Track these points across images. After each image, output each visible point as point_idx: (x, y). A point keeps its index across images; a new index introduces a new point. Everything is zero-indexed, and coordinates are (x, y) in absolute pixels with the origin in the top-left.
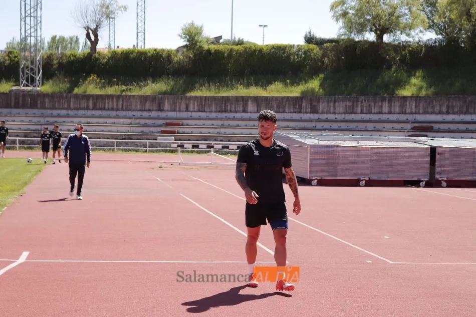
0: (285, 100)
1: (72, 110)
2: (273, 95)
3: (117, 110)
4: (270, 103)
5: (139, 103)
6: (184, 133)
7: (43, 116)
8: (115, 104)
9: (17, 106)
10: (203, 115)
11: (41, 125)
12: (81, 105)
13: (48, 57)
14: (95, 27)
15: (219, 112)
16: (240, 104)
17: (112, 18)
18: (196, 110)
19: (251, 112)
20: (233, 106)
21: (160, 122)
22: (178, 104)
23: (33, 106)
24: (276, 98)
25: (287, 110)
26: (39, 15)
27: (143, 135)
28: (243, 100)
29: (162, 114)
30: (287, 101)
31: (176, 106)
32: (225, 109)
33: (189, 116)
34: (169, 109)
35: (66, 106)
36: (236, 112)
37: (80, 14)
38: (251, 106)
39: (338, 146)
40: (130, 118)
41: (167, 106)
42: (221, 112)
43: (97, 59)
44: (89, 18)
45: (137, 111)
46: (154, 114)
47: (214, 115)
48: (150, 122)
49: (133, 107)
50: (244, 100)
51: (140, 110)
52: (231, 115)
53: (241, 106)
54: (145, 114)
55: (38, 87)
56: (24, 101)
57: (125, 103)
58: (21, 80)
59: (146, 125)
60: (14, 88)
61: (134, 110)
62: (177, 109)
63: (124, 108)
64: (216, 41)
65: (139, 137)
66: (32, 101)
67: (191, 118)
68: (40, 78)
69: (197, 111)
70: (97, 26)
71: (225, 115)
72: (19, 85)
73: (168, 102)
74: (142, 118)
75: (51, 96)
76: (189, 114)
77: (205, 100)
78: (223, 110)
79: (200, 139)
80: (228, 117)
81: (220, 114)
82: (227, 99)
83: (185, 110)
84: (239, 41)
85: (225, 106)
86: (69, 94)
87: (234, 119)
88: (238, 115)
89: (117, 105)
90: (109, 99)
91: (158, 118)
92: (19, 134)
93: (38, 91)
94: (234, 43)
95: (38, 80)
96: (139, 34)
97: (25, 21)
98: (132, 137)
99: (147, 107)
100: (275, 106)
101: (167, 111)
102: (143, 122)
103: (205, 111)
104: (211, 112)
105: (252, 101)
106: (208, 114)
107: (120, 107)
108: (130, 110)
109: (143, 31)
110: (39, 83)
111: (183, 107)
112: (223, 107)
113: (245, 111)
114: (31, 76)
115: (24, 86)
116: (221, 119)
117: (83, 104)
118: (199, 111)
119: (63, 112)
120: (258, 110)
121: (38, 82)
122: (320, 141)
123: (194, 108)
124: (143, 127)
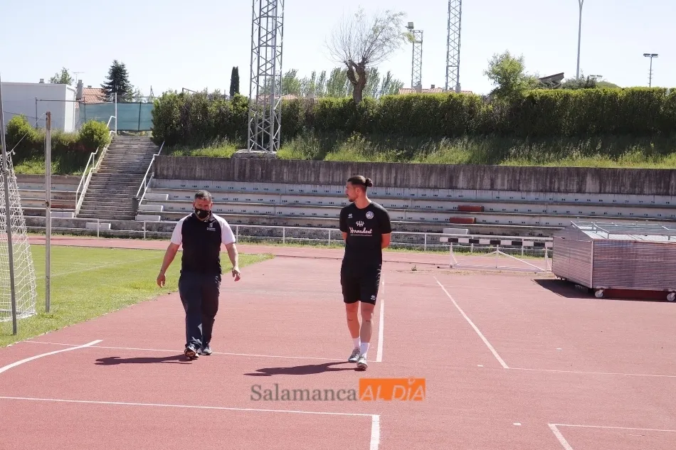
0: (643, 174)
1: (321, 185)
2: (627, 167)
3: (388, 186)
4: (621, 178)
5: (420, 176)
6: (485, 222)
7: (278, 193)
8: (384, 176)
9: (242, 178)
10: (516, 196)
11: (275, 206)
12: (335, 177)
13: (291, 106)
14: (360, 61)
15: (542, 191)
16: (574, 180)
17: (417, 42)
18: (506, 188)
19: (590, 193)
20: (563, 183)
21: (450, 205)
22: (479, 179)
23: (266, 178)
24: (630, 171)
25: (646, 190)
26: (278, 43)
27: (423, 224)
28: (578, 175)
29: (455, 194)
30: (646, 176)
31: (475, 182)
32: (550, 188)
33: (494, 197)
34: (465, 186)
35: (313, 179)
36: (567, 192)
37: (339, 42)
38: (590, 184)
39: (636, 242)
40: (406, 199)
41: (462, 182)
42: (544, 191)
43: (362, 110)
44: (352, 49)
45: (417, 187)
46: (442, 193)
47: (532, 196)
48: (434, 205)
49: (411, 183)
50: (581, 174)
51: (421, 188)
52: (560, 197)
53: (575, 183)
54: (429, 193)
55: (274, 150)
56: (252, 170)
57: (399, 177)
58: (250, 140)
59: (429, 210)
60: (240, 151)
61: (412, 187)
62: (478, 187)
63: (399, 182)
64: (554, 82)
65: (417, 228)
66: (264, 172)
67: (498, 201)
68: (277, 137)
69: (507, 190)
70: (364, 59)
71: (550, 196)
72: (246, 148)
73: (464, 175)
74: (424, 199)
75: (291, 164)
76: (496, 194)
77: (520, 173)
78: (548, 188)
79: (508, 232)
80: (555, 199)
81: (542, 194)
82: (554, 173)
83: (489, 187)
84: (588, 81)
85: (551, 183)
86: (318, 162)
87: (563, 203)
88: (570, 197)
89: (387, 179)
90: (376, 169)
91: (449, 199)
92: (241, 219)
93: (273, 157)
94: (580, 84)
95: (275, 140)
96: (449, 68)
97: (259, 52)
98: (407, 227)
99: (432, 183)
100: (628, 184)
101: (463, 189)
102: (424, 204)
103: (519, 190)
104: (529, 191)
105: (593, 176)
106: (524, 195)
107: (393, 182)
108: (406, 186)
109: (457, 64)
110: (276, 144)
111: (487, 183)
112: (548, 184)
113: (580, 191)
114: (265, 133)
115: (253, 149)
116: (542, 203)
117: (338, 176)
118: (510, 190)
119: (308, 188)
120: (600, 190)
121: (273, 143)
122: (610, 235)
123: (503, 184)
124: (424, 212)
